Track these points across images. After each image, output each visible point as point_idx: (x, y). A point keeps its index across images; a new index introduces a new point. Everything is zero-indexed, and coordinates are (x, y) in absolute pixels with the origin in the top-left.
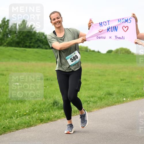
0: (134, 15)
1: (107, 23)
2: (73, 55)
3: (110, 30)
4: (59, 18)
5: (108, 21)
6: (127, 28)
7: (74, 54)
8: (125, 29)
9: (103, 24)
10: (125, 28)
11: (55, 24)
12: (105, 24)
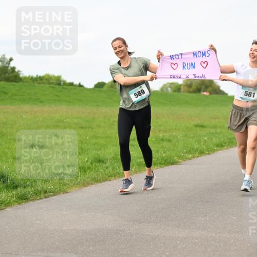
0: (212, 46)
1: (180, 57)
2: (138, 89)
3: (186, 67)
4: (121, 47)
5: (181, 54)
6: (206, 63)
7: (140, 87)
8: (204, 65)
9: (174, 57)
10: (204, 63)
11: (117, 53)
12: (177, 57)
